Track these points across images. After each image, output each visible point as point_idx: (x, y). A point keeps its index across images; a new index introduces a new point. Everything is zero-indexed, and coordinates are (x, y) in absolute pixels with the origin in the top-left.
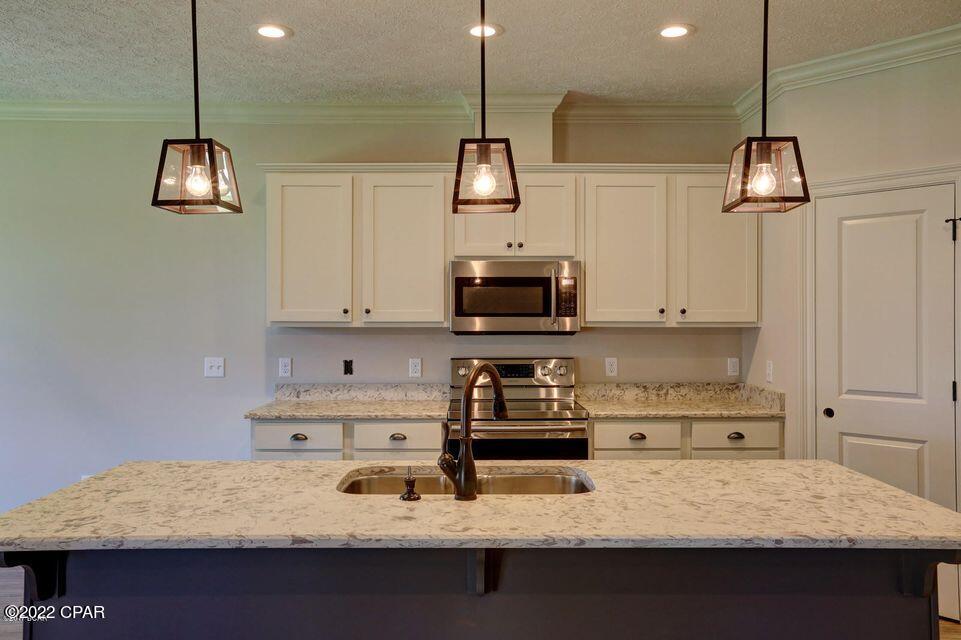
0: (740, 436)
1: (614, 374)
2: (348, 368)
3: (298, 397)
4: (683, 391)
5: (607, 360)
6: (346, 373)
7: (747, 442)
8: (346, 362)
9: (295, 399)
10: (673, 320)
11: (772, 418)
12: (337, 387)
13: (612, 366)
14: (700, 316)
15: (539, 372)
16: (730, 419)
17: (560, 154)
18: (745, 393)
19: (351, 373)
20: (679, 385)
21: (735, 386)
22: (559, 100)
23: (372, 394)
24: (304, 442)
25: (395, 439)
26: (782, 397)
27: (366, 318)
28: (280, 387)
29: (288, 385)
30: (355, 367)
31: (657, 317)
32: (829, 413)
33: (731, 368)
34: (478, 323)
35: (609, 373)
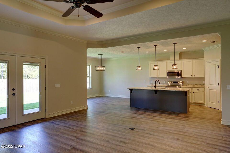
0: (198, 90)
5: (187, 81)
7: (200, 90)
10: (193, 77)
11: (203, 88)
13: (188, 82)
14: (196, 76)
15: (178, 82)
16: (197, 88)
17: (180, 59)
22: (179, 53)
28: (151, 84)
31: (191, 76)
32: (208, 87)
35: (187, 83)
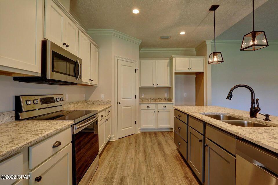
0: (109, 111)
4: (80, 103)
26: (111, 101)
33: (84, 96)
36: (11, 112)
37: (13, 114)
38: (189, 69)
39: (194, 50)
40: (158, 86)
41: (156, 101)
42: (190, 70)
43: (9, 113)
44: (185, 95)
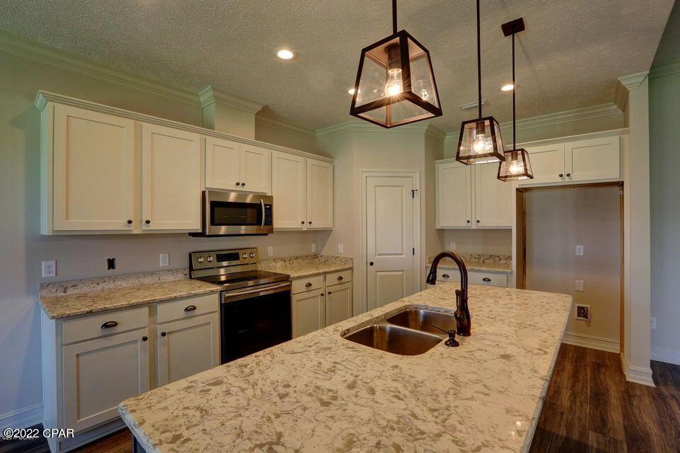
0: (341, 278)
1: (272, 255)
2: (111, 264)
3: (65, 292)
4: (299, 261)
6: (109, 268)
7: (343, 280)
8: (109, 260)
9: (62, 294)
12: (103, 279)
13: (270, 251)
16: (331, 272)
18: (322, 260)
19: (114, 268)
20: (297, 258)
21: (316, 256)
23: (133, 282)
24: (115, 328)
25: (188, 310)
26: (352, 259)
27: (145, 227)
28: (45, 286)
29: (54, 284)
30: (116, 263)
31: (301, 225)
32: (372, 264)
33: (313, 248)
34: (223, 230)
35: (269, 254)
36: (185, 269)
37: (187, 271)
38: (561, 176)
39: (615, 107)
40: (479, 225)
41: (484, 262)
42: (567, 179)
43: (183, 270)
44: (580, 250)
